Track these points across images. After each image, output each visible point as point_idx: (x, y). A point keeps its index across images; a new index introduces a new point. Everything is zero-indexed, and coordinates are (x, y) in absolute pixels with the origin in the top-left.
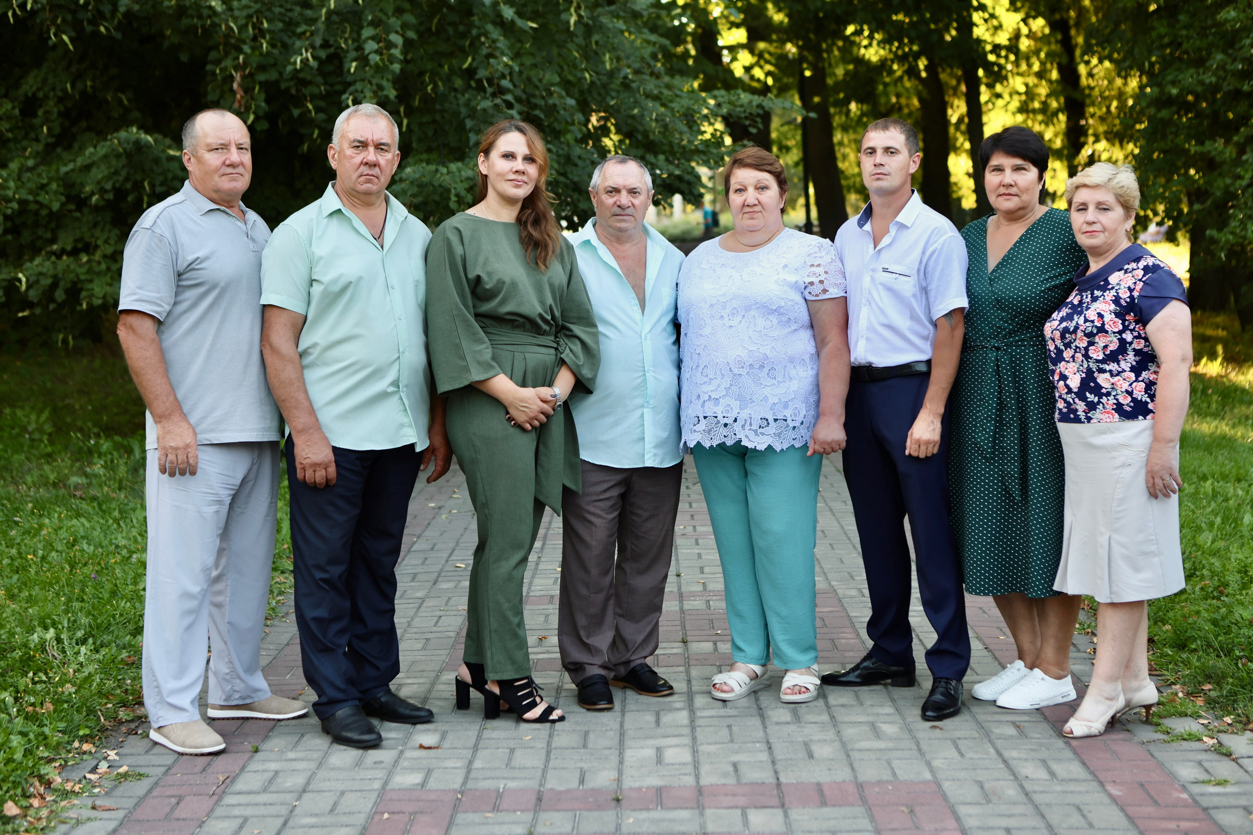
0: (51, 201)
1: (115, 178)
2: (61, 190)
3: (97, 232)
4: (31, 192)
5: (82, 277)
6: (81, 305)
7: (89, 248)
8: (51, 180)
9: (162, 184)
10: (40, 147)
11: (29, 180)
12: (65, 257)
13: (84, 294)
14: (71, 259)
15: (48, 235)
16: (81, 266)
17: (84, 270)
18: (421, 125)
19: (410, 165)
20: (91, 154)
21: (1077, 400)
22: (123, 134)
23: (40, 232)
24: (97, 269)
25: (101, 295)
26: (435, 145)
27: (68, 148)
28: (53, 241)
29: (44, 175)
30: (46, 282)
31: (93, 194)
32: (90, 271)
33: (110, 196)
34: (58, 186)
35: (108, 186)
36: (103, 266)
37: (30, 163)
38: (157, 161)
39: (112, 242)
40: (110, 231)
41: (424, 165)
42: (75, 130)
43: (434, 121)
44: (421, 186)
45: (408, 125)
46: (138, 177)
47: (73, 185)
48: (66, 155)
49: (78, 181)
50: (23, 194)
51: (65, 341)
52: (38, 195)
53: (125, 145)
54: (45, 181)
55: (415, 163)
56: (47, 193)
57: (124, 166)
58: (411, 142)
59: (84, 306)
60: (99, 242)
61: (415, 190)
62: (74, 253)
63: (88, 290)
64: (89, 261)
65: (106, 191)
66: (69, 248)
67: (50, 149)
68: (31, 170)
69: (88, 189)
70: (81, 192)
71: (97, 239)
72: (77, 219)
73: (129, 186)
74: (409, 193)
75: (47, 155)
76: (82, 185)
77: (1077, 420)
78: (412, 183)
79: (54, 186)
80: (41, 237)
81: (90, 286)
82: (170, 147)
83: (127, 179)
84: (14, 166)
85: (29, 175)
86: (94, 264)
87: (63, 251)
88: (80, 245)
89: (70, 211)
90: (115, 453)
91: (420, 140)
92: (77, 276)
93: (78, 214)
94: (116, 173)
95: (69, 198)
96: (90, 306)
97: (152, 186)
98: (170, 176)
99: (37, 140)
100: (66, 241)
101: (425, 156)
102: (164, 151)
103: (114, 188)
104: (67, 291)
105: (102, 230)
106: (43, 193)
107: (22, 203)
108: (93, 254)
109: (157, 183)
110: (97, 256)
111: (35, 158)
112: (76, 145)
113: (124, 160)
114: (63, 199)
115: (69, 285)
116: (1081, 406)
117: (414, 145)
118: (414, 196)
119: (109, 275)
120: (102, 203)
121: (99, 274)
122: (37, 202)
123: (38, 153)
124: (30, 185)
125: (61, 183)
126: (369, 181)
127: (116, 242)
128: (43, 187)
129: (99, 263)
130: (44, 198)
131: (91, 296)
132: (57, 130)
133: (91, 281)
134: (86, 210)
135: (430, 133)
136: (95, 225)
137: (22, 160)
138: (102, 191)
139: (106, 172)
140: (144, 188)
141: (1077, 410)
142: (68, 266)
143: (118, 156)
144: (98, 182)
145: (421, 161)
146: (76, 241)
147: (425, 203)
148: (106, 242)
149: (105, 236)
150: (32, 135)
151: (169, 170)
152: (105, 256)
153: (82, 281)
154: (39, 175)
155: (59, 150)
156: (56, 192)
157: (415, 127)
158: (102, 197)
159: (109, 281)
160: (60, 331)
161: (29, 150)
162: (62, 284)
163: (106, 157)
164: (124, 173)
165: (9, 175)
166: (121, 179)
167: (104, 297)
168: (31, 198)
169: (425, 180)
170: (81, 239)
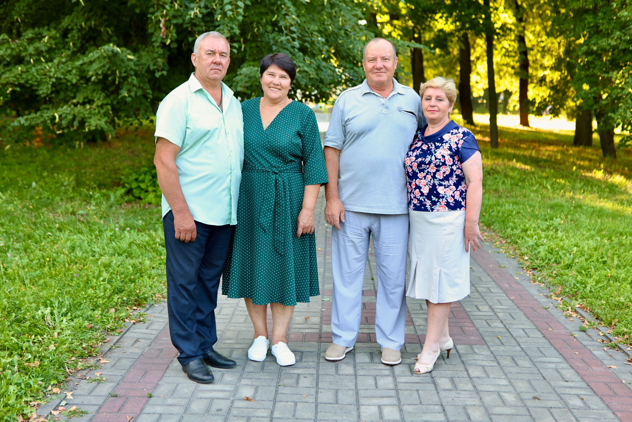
0: (72, 78)
1: (103, 68)
2: (78, 73)
3: (95, 94)
4: (63, 74)
5: (86, 116)
6: (85, 129)
7: (91, 102)
8: (73, 68)
9: (125, 72)
10: (69, 53)
11: (62, 68)
12: (79, 106)
13: (87, 124)
14: (82, 107)
15: (72, 95)
16: (86, 110)
17: (87, 112)
18: (251, 48)
19: (245, 67)
20: (91, 56)
21: (426, 200)
22: (106, 47)
23: (68, 93)
24: (93, 112)
25: (94, 125)
26: (257, 58)
27: (84, 53)
28: (74, 98)
29: (70, 66)
30: (70, 117)
31: (92, 76)
32: (90, 113)
33: (101, 77)
34: (77, 71)
35: (100, 72)
36: (97, 111)
37: (64, 60)
38: (122, 61)
39: (101, 99)
40: (100, 94)
41: (252, 67)
42: (87, 45)
43: (257, 46)
44: (250, 77)
45: (245, 48)
46: (114, 68)
47: (84, 71)
48: (81, 56)
49: (87, 69)
50: (59, 75)
51: (80, 145)
52: (66, 75)
53: (107, 53)
54: (70, 69)
55: (247, 66)
56: (71, 74)
57: (107, 63)
58: (245, 56)
59: (87, 130)
60: (95, 99)
61: (247, 79)
62: (84, 104)
63: (89, 122)
64: (90, 108)
65: (99, 75)
66: (81, 101)
67: (74, 54)
68: (63, 63)
69: (90, 73)
70: (87, 75)
71: (94, 97)
72: (85, 88)
73: (109, 72)
74: (244, 81)
75: (73, 56)
76: (88, 71)
77: (426, 210)
78: (245, 76)
79: (74, 71)
80: (68, 96)
81: (89, 120)
82: (129, 54)
83: (109, 69)
84: (56, 61)
85: (62, 65)
86: (92, 110)
87: (78, 103)
88: (86, 100)
89: (82, 84)
90: (102, 198)
91: (250, 55)
92: (84, 115)
93: (85, 85)
94: (104, 66)
95: (82, 78)
96: (89, 130)
97: (120, 73)
98: (129, 68)
99: (69, 49)
100: (80, 98)
101: (252, 63)
102: (126, 56)
103: (102, 73)
104: (79, 122)
105: (97, 94)
106: (68, 74)
107: (58, 79)
108: (92, 105)
109: (123, 71)
110: (94, 106)
111: (67, 57)
112: (87, 52)
113: (107, 60)
114: (78, 78)
115: (80, 119)
116: (428, 203)
117: (247, 58)
118: (246, 82)
119: (99, 115)
120: (96, 81)
121: (94, 114)
122: (65, 79)
123: (68, 55)
124: (63, 70)
125: (78, 70)
126: (216, 73)
127: (103, 99)
128: (69, 72)
129: (95, 109)
130: (69, 77)
131: (90, 125)
132: (79, 45)
133: (90, 118)
134: (90, 84)
135: (255, 52)
136: (94, 91)
137: (60, 58)
138: (97, 74)
139: (99, 66)
140: (116, 73)
141: (426, 205)
142: (80, 110)
143: (104, 58)
144: (95, 70)
145: (250, 65)
146: (85, 98)
147: (251, 86)
148: (99, 99)
149: (98, 96)
150: (67, 47)
151: (128, 66)
152: (98, 106)
153: (86, 118)
154: (68, 66)
155: (79, 54)
156: (75, 75)
157: (248, 49)
158: (97, 77)
159: (99, 118)
160: (77, 140)
161: (64, 54)
162: (77, 119)
163: (98, 58)
164: (107, 66)
165: (52, 65)
166: (106, 69)
167: (96, 126)
168: (62, 77)
169: (252, 75)
170: (86, 98)
